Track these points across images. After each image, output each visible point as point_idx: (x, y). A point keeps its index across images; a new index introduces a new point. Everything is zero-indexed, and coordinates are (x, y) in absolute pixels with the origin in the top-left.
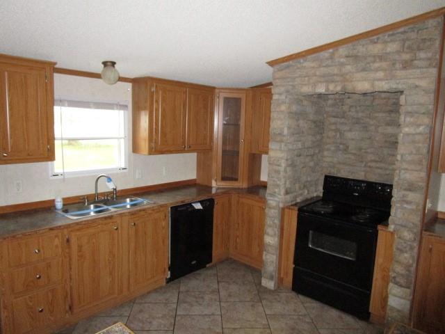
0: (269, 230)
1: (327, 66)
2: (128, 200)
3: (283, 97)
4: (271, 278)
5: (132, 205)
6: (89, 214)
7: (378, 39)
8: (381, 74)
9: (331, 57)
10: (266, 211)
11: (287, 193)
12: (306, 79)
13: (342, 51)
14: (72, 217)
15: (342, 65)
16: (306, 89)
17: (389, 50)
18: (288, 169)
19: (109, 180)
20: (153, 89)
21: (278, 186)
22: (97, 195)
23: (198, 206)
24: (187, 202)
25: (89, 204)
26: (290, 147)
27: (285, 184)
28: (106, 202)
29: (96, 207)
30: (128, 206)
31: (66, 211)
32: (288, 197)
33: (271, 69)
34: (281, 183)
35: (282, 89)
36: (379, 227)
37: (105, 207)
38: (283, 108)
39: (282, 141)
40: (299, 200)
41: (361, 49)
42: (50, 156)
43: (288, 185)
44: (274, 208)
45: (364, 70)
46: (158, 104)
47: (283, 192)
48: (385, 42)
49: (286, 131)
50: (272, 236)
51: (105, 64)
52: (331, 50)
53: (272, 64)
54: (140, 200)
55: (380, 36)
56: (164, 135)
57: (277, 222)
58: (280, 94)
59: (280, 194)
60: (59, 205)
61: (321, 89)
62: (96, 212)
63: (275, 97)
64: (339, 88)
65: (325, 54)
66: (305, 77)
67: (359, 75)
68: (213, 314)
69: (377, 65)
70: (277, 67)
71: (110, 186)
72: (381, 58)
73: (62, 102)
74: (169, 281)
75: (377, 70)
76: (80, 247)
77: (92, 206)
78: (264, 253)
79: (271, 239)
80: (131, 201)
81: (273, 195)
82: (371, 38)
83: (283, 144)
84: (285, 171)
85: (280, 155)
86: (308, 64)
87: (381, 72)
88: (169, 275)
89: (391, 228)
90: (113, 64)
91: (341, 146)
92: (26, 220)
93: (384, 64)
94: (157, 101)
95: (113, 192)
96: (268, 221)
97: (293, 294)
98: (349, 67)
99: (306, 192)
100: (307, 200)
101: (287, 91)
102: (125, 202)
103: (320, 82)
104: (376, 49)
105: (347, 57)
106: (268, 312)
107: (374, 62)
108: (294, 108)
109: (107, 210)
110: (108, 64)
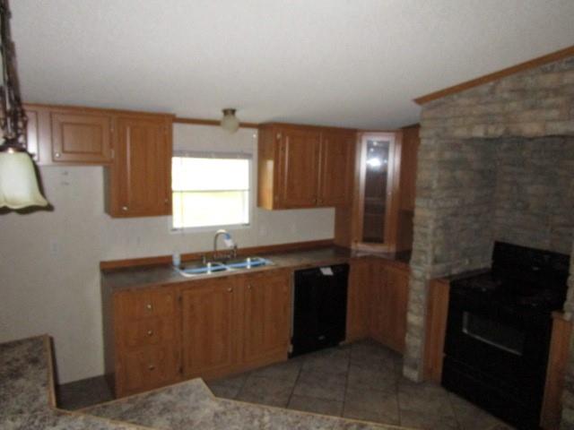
0: (413, 307)
1: (487, 103)
2: (249, 260)
3: (432, 142)
4: (415, 367)
5: (253, 266)
6: (205, 272)
7: (553, 67)
8: (554, 113)
9: (492, 91)
10: (411, 282)
11: (436, 261)
12: (461, 120)
13: (505, 83)
14: (187, 275)
15: (506, 101)
16: (461, 133)
17: (566, 81)
18: (439, 232)
19: (228, 237)
20: (279, 136)
21: (424, 252)
22: (216, 252)
23: (327, 272)
24: (315, 265)
25: (207, 262)
26: (441, 204)
27: (434, 250)
28: (225, 261)
29: (213, 265)
30: (249, 267)
31: (182, 268)
32: (439, 267)
33: (418, 108)
34: (429, 249)
35: (431, 132)
36: (555, 314)
37: (223, 266)
38: (433, 155)
39: (430, 197)
40: (455, 271)
41: (529, 81)
42: (167, 209)
43: (438, 251)
44: (420, 280)
45: (533, 107)
46: (284, 152)
47: (430, 260)
48: (562, 71)
49: (435, 185)
50: (417, 315)
51: (226, 112)
52: (491, 84)
53: (419, 101)
54: (262, 260)
55: (556, 63)
56: (291, 187)
57: (423, 297)
58: (429, 138)
59: (426, 263)
60: (177, 261)
61: (479, 132)
62: (214, 271)
63: (424, 142)
64: (500, 132)
65: (484, 89)
66: (459, 117)
67: (527, 114)
68: (335, 400)
69: (550, 101)
70: (426, 104)
71: (229, 244)
72: (557, 91)
73: (182, 154)
74: (291, 356)
75: (551, 107)
76: (192, 307)
77: (209, 264)
78: (407, 335)
79: (415, 318)
80: (252, 261)
81: (418, 263)
82: (543, 67)
83: (431, 201)
84: (434, 234)
85: (428, 213)
86: (463, 100)
87: (554, 111)
88: (290, 348)
89: (568, 316)
90: (233, 112)
91: (519, 204)
92: (143, 276)
93: (560, 100)
94: (283, 149)
95: (233, 251)
96: (413, 296)
97: (442, 391)
98: (513, 105)
99: (467, 262)
100: (468, 272)
101: (438, 135)
102: (246, 261)
103: (477, 124)
104: (549, 80)
105: (512, 91)
106: (403, 407)
107: (547, 97)
108: (448, 155)
109: (224, 269)
110: (229, 112)
